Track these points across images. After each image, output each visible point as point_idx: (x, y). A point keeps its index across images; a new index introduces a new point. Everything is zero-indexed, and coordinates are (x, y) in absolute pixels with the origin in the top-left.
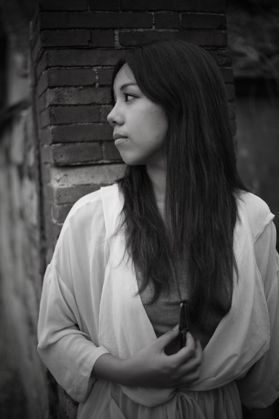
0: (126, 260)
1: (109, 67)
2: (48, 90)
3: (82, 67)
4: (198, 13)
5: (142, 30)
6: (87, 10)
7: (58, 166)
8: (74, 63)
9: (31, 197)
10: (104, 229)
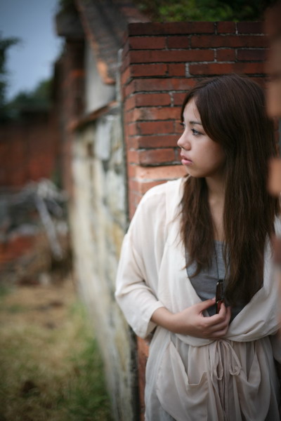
0: (178, 242)
1: (181, 92)
2: (136, 109)
3: (161, 91)
4: (250, 49)
5: (206, 63)
6: (164, 49)
7: (142, 165)
8: (155, 88)
9: (118, 188)
10: (165, 216)
